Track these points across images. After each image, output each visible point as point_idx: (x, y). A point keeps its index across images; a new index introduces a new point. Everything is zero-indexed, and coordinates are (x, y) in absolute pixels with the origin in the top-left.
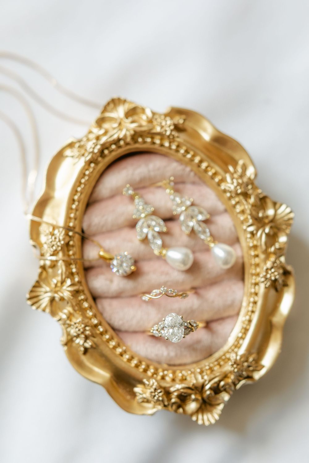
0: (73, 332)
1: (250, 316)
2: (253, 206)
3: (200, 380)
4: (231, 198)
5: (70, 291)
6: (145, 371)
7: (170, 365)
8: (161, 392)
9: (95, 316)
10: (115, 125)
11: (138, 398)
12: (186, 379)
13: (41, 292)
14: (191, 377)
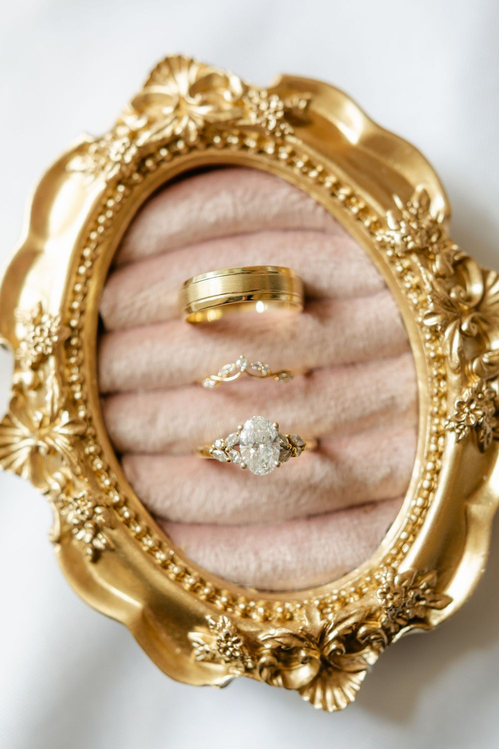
0: (72, 517)
1: (426, 499)
2: (437, 276)
3: (319, 623)
4: (395, 258)
5: (68, 436)
6: (211, 599)
7: (262, 590)
8: (237, 641)
9: (116, 487)
10: (169, 110)
11: (196, 652)
12: (291, 619)
13: (14, 436)
14: (300, 616)
